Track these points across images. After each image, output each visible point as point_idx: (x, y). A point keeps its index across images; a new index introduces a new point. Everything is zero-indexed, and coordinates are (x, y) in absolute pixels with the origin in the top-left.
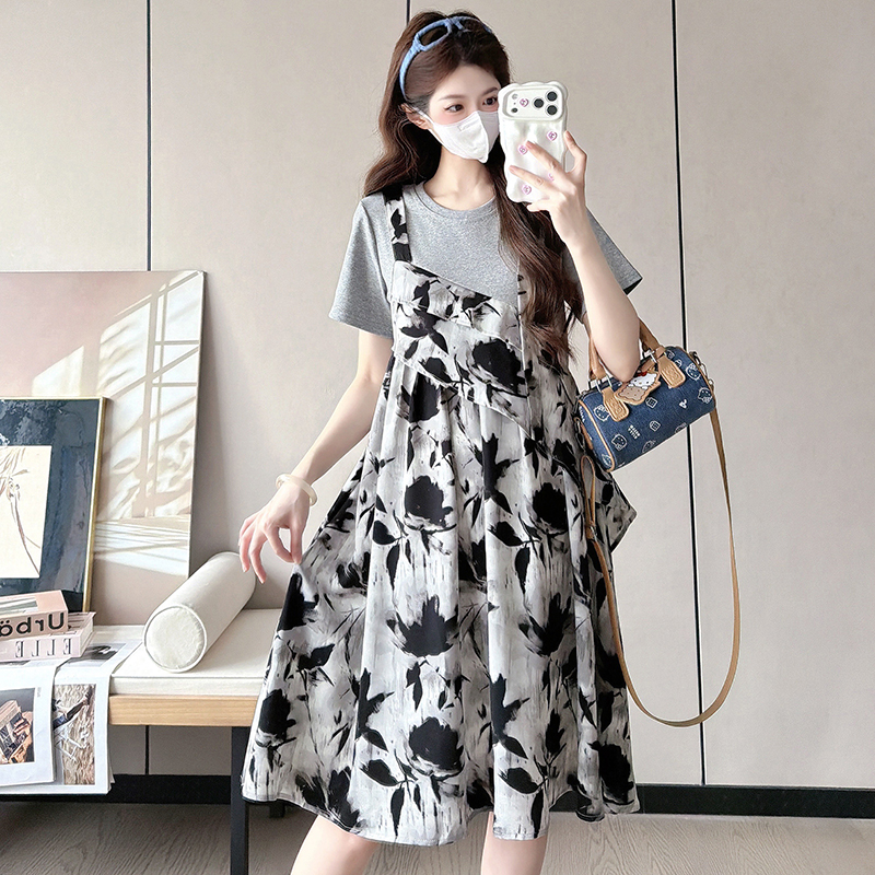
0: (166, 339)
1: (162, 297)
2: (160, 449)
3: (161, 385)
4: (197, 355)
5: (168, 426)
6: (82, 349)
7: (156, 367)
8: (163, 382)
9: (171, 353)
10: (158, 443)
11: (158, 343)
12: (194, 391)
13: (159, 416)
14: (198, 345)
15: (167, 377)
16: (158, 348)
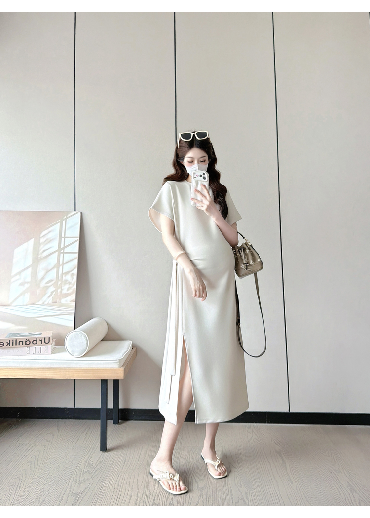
0: (66, 236)
1: (64, 222)
2: (64, 276)
3: (64, 253)
4: (78, 242)
5: (67, 268)
6: (33, 239)
7: (62, 246)
8: (65, 251)
9: (68, 241)
10: (62, 274)
11: (63, 237)
12: (77, 255)
13: (63, 264)
14: (79, 239)
15: (66, 250)
16: (63, 239)
